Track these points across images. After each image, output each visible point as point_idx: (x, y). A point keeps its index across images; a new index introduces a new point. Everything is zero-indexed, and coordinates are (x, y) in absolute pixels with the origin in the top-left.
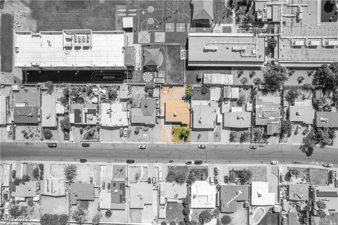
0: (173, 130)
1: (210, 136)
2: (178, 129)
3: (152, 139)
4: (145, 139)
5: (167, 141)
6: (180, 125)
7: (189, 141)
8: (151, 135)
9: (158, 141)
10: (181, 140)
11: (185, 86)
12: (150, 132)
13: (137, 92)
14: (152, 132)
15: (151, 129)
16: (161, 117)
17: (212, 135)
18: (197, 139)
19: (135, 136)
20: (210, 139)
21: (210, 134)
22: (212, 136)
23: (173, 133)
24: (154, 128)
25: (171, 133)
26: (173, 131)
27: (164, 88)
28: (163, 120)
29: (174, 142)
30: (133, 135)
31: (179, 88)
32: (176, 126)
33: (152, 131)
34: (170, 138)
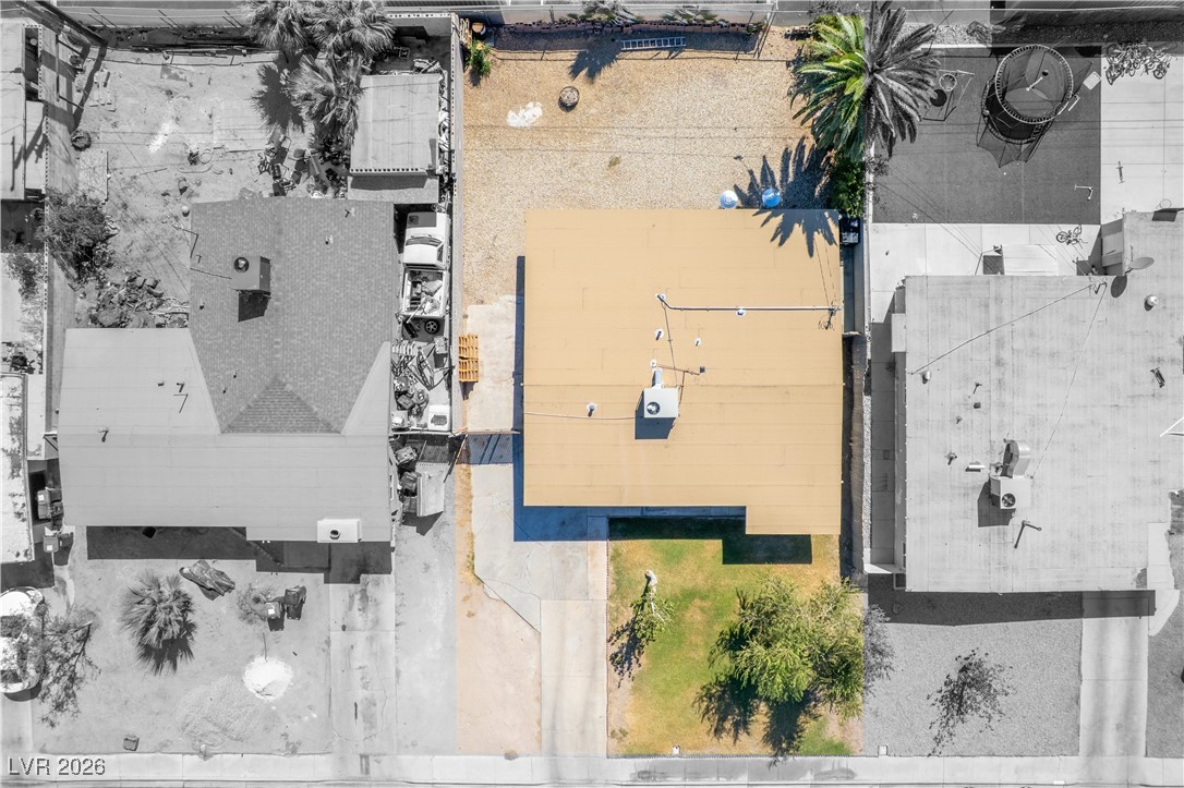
0: (628, 615)
1: (1100, 681)
2: (689, 595)
3: (358, 727)
4: (271, 718)
5: (553, 752)
6: (715, 546)
7: (839, 750)
8: (347, 668)
9: (432, 752)
10: (727, 739)
11: (777, 44)
12: (337, 636)
13: (168, 127)
14: (360, 638)
15: (338, 593)
16: (476, 437)
17: (1132, 663)
18: (937, 712)
19: (141, 680)
20: (1099, 723)
21: (1101, 661)
22: (1132, 678)
23: (630, 645)
24: (384, 589)
25: (604, 650)
26: (631, 628)
27: (508, 67)
28: (490, 483)
29: (643, 763)
30: (115, 670)
31: (698, 66)
32: (672, 559)
33: (358, 618)
34: (589, 705)
